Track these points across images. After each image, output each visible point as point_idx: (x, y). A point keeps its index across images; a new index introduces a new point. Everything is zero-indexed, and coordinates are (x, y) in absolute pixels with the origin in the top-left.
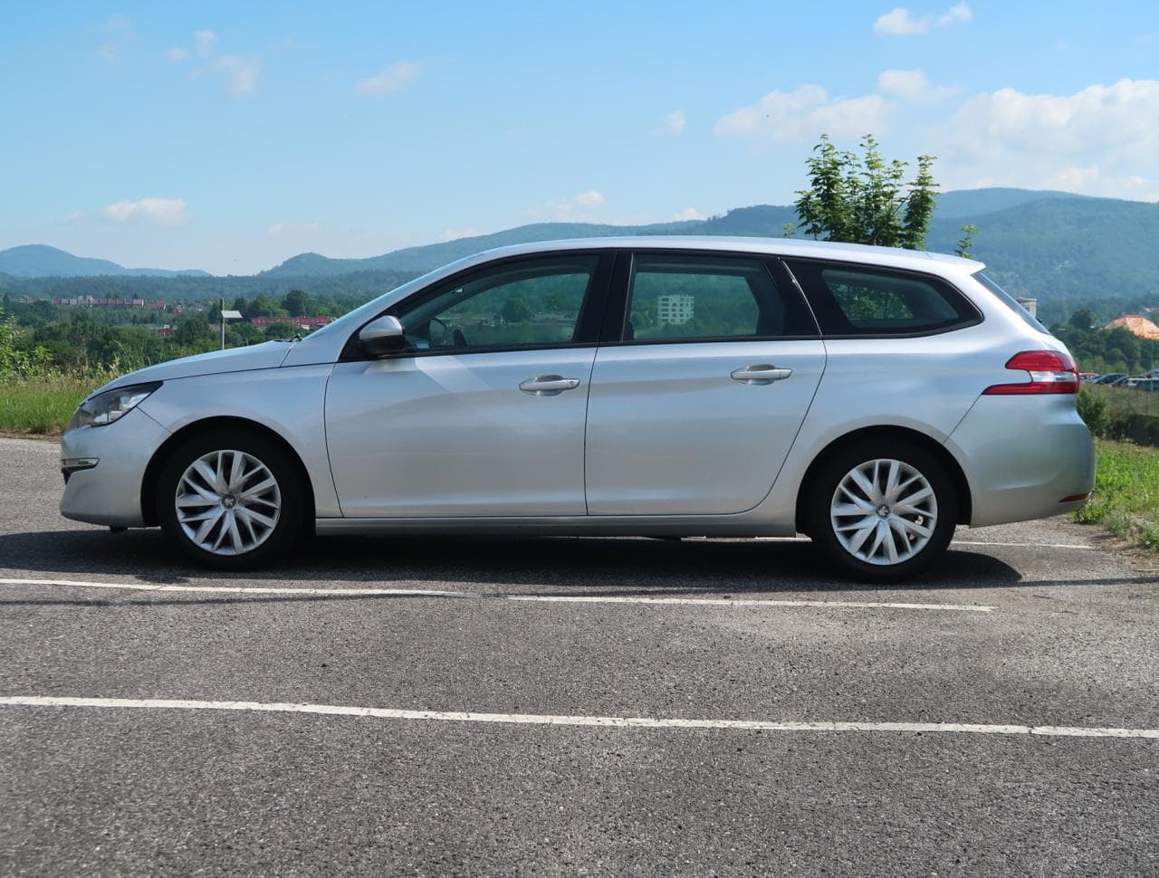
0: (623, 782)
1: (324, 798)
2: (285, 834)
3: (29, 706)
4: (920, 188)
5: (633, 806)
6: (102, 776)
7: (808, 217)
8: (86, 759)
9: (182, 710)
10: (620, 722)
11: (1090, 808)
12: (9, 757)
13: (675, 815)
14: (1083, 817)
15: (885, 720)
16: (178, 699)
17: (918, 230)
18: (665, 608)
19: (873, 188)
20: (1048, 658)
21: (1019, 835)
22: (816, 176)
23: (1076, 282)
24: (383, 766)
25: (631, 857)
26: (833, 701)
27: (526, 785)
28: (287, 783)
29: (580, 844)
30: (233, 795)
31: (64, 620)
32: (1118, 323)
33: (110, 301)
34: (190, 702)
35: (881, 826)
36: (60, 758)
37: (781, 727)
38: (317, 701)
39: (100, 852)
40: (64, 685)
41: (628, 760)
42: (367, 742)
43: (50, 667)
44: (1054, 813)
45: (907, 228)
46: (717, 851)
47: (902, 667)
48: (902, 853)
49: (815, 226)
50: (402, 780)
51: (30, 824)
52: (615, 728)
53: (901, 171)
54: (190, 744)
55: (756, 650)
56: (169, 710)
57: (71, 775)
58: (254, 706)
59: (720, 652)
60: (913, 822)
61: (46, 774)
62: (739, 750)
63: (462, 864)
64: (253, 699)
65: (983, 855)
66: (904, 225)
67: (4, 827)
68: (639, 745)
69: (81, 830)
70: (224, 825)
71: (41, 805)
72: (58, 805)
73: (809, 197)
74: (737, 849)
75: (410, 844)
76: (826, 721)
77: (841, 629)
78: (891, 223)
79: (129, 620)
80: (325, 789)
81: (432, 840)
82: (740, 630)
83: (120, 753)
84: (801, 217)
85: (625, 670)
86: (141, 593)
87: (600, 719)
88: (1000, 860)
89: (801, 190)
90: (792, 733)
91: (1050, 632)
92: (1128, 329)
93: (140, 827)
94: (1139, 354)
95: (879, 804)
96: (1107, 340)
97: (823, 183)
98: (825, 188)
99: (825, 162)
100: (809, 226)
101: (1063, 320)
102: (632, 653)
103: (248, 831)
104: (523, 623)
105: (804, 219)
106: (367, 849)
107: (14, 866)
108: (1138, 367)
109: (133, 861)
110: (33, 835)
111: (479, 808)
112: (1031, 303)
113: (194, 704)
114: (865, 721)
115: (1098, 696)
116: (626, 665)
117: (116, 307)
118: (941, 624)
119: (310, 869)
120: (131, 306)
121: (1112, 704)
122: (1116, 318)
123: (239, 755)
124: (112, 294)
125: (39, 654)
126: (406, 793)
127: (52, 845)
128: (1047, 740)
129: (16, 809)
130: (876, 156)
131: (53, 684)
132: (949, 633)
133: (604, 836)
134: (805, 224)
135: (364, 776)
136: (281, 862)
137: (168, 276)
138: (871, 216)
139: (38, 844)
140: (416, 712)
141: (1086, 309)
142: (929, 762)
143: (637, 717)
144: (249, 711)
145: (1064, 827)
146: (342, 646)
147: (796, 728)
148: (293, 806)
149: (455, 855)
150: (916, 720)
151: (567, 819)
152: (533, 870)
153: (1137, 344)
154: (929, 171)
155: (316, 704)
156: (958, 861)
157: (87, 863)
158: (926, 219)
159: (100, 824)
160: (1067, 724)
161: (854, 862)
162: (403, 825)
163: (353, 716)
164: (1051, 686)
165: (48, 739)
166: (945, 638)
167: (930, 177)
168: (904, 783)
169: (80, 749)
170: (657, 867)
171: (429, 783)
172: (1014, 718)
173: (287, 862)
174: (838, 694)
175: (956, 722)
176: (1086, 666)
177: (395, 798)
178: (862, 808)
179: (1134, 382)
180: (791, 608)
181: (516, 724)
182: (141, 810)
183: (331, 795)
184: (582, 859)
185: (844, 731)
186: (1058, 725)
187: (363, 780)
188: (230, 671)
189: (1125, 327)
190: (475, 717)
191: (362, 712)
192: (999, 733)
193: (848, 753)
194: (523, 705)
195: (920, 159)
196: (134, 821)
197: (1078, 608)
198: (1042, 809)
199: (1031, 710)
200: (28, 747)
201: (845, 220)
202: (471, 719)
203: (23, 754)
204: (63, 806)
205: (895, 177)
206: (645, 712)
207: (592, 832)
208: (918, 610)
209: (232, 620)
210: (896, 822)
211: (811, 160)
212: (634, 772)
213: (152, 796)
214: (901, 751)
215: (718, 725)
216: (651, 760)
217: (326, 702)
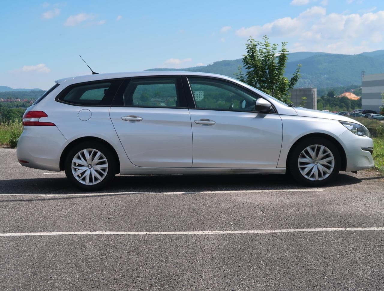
0: (217, 252)
1: (120, 262)
2: (110, 275)
3: (14, 236)
4: (282, 53)
5: (222, 260)
6: (44, 258)
7: (246, 64)
8: (37, 253)
9: (65, 235)
10: (211, 233)
11: (371, 254)
12: (11, 253)
13: (236, 262)
14: (369, 257)
15: (297, 228)
16: (63, 231)
17: (282, 67)
18: (216, 194)
19: (267, 53)
20: (345, 206)
21: (350, 264)
22: (248, 50)
23: (329, 82)
24: (137, 250)
25: (225, 277)
26: (279, 223)
27: (185, 255)
28: (106, 258)
29: (208, 273)
30: (89, 262)
31: (18, 207)
32: (343, 95)
33: (8, 100)
34: (67, 232)
35: (305, 263)
36: (28, 253)
37: (264, 232)
38: (109, 230)
39: (50, 283)
40: (23, 229)
41: (217, 245)
42: (129, 243)
43: (17, 223)
44: (360, 256)
45: (279, 66)
46: (253, 273)
47: (299, 210)
48: (314, 271)
49: (249, 66)
50: (144, 255)
51: (24, 275)
52: (209, 235)
53: (276, 47)
54: (71, 246)
55: (249, 207)
56: (61, 235)
57: (33, 258)
58: (89, 233)
59: (238, 208)
60: (315, 261)
61: (25, 258)
62: (252, 240)
63: (170, 282)
64: (88, 231)
65: (340, 271)
66: (277, 65)
67: (16, 277)
68: (219, 240)
69: (42, 276)
70: (89, 272)
71: (26, 269)
72: (32, 269)
73: (246, 57)
74: (260, 272)
75: (152, 276)
76: (278, 229)
77: (276, 199)
78: (273, 64)
79: (40, 206)
80: (119, 259)
81: (159, 274)
82: (243, 201)
83: (48, 250)
84: (244, 64)
85: (208, 215)
86: (41, 197)
87: (204, 232)
88: (346, 272)
89: (244, 55)
90: (268, 234)
91: (344, 197)
92: (346, 96)
93: (61, 275)
94: (350, 105)
95: (302, 256)
96: (340, 101)
97: (251, 52)
98: (251, 53)
99: (251, 45)
100: (247, 66)
101: (325, 94)
102: (209, 210)
103: (97, 274)
104: (171, 201)
105: (245, 64)
106: (138, 278)
107: (22, 289)
108: (350, 109)
109: (62, 286)
110: (26, 279)
111: (172, 263)
112: (315, 89)
113: (69, 233)
114: (291, 229)
115: (364, 217)
116: (208, 214)
117: (11, 102)
118: (308, 196)
119: (121, 286)
120: (16, 101)
121: (370, 219)
122: (342, 93)
123: (88, 249)
124: (9, 98)
125: (12, 219)
126: (146, 259)
127: (33, 282)
128: (352, 232)
129: (18, 270)
130: (268, 42)
131: (20, 228)
132: (311, 199)
133: (215, 270)
134: (245, 66)
135: (131, 254)
136: (111, 284)
137: (28, 91)
138: (266, 62)
139: (28, 282)
140: (143, 232)
141: (332, 91)
142: (315, 241)
143: (216, 231)
144: (87, 235)
145: (364, 260)
146: (113, 211)
147: (269, 232)
148: (110, 265)
149: (167, 279)
150: (307, 228)
151: (201, 265)
152: (194, 283)
153: (350, 102)
154: (285, 47)
155: (109, 231)
156: (333, 273)
157: (46, 287)
158: (284, 63)
159: (47, 274)
160: (357, 227)
161: (299, 275)
162: (148, 270)
163: (122, 235)
164: (348, 215)
165: (23, 247)
166: (310, 200)
167: (286, 49)
168: (309, 248)
169: (34, 250)
170: (235, 279)
171: (153, 256)
172: (339, 225)
173: (113, 284)
174: (280, 220)
175: (321, 228)
176: (358, 208)
177: (143, 261)
178: (297, 257)
179: (350, 114)
180: (258, 193)
181: (176, 235)
182: (60, 269)
183: (121, 261)
184: (209, 278)
185: (285, 232)
186: (354, 227)
187: (131, 256)
188: (78, 222)
189: (345, 96)
190: (162, 233)
191: (125, 233)
192: (335, 231)
193: (288, 239)
194: (177, 228)
195: (282, 43)
196: (58, 273)
197: (351, 188)
198: (356, 255)
199: (344, 223)
200: (17, 250)
201: (258, 64)
202: (161, 234)
203: (16, 252)
204: (34, 269)
205: (275, 49)
206: (218, 229)
207: (211, 269)
208: (299, 192)
209: (74, 204)
210: (309, 261)
211: (247, 44)
212: (219, 249)
213: (62, 264)
214: (305, 238)
215: (243, 232)
216: (224, 245)
217: (112, 230)
